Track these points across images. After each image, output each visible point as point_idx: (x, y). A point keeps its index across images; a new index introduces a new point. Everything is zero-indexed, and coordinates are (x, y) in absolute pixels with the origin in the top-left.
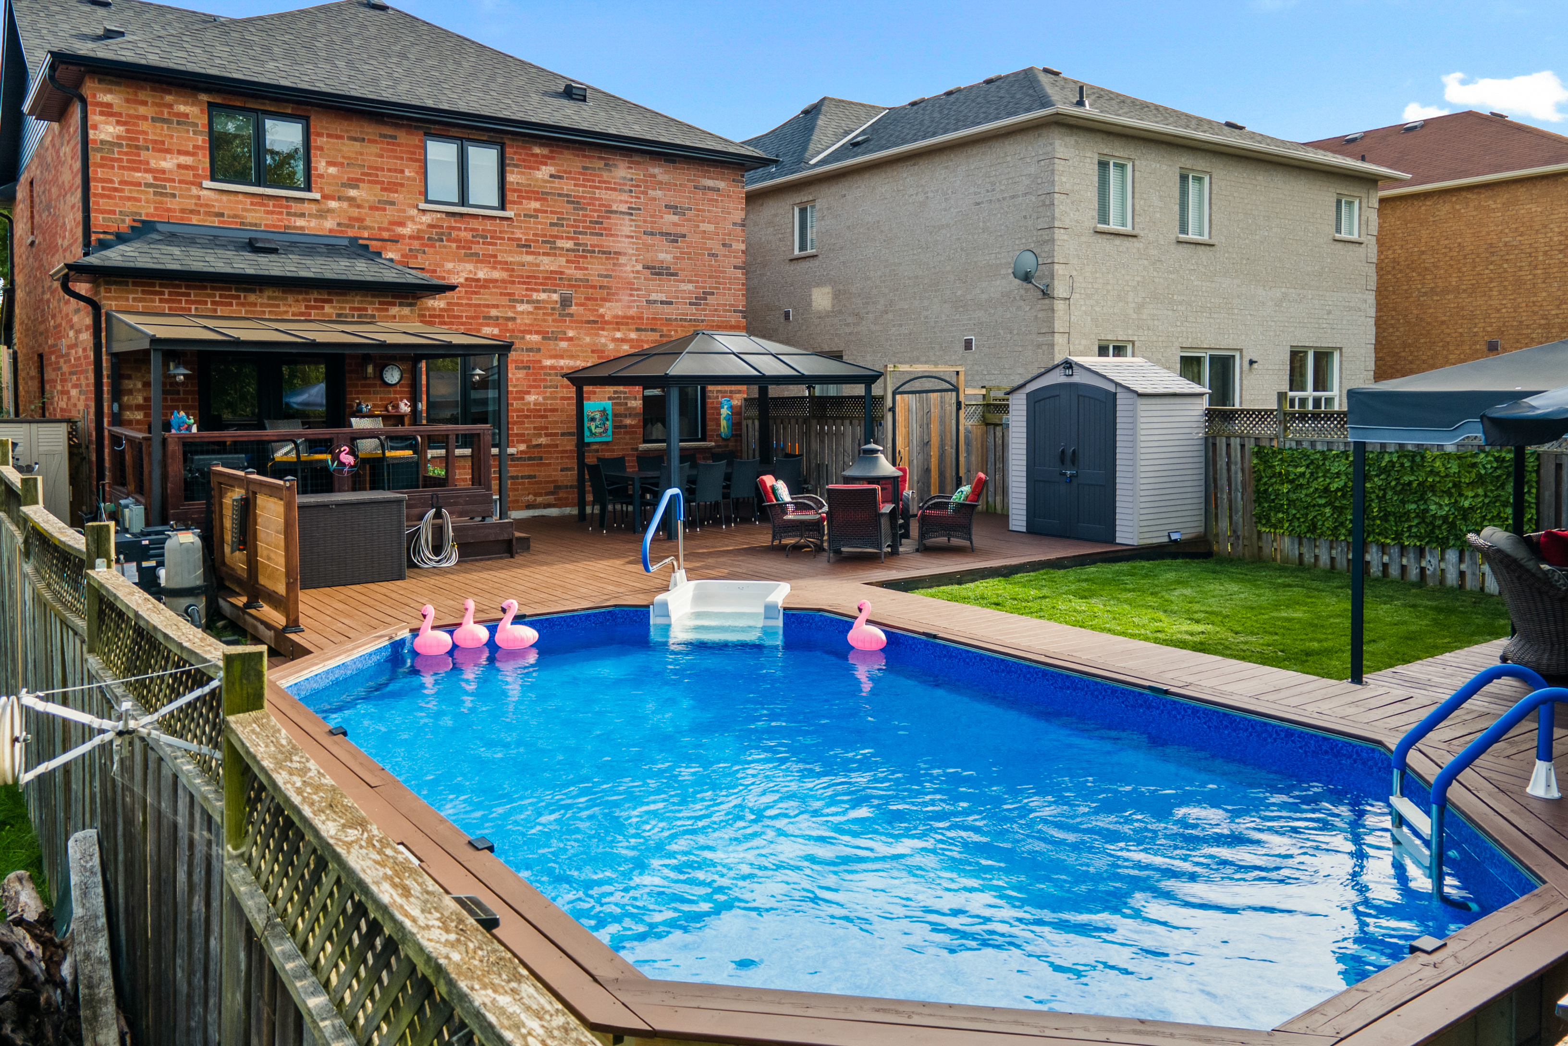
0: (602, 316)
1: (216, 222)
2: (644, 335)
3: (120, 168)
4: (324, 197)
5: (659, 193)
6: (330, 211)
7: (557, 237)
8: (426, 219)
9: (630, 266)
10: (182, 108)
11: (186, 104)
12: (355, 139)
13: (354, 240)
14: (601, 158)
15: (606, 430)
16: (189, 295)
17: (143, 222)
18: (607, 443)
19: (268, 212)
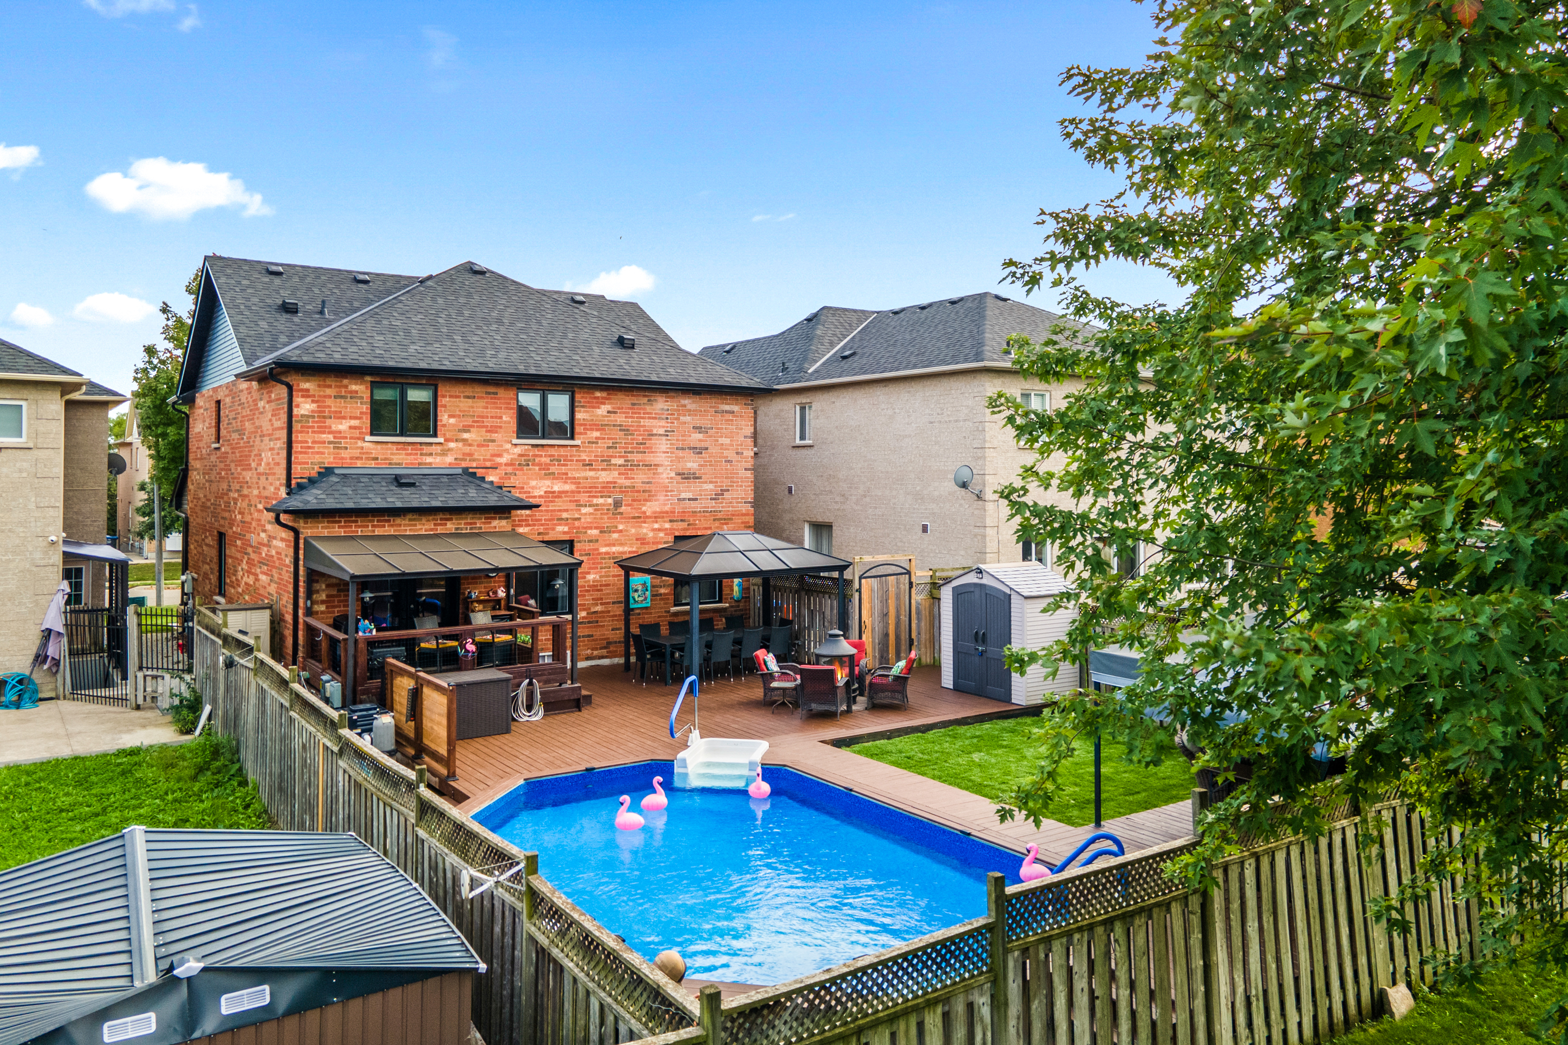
0: (645, 513)
1: (373, 464)
2: (675, 525)
3: (313, 432)
4: (446, 440)
5: (688, 419)
6: (449, 450)
7: (612, 456)
8: (518, 450)
9: (666, 474)
10: (354, 387)
11: (356, 384)
12: (468, 397)
13: (465, 471)
14: (645, 396)
15: (646, 599)
16: (356, 522)
17: (326, 468)
18: (646, 608)
19: (407, 454)
